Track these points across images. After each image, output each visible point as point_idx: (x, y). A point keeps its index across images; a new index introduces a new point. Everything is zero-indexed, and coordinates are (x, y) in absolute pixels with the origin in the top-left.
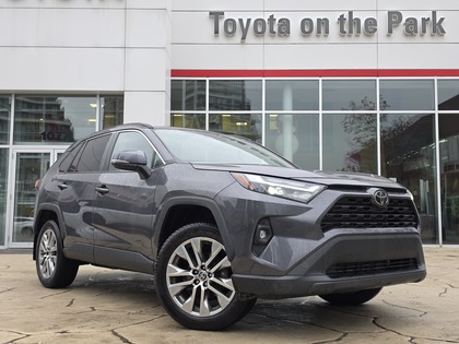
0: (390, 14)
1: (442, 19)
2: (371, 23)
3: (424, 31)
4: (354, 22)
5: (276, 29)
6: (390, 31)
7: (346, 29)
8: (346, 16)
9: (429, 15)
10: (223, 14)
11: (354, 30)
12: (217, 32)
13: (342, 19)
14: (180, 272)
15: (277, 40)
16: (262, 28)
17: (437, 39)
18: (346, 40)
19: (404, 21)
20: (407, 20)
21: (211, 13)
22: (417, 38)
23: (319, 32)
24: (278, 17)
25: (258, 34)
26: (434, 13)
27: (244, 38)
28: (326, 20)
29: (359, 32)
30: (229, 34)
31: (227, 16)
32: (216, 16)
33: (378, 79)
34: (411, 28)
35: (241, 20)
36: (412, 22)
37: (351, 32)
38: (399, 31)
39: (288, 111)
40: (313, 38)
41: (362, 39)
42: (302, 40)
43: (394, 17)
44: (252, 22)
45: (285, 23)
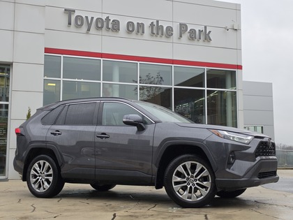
0: (181, 25)
1: (210, 32)
2: (170, 29)
3: (200, 38)
4: (160, 28)
5: (110, 26)
6: (181, 36)
7: (155, 31)
8: (155, 23)
9: (202, 28)
10: (74, 11)
11: (160, 33)
12: (70, 24)
13: (152, 24)
14: (179, 179)
15: (110, 33)
16: (101, 25)
17: (206, 44)
18: (154, 38)
19: (188, 30)
20: (190, 30)
21: (65, 10)
22: (195, 42)
23: (138, 32)
24: (112, 18)
25: (98, 28)
26: (205, 27)
27: (89, 30)
28: (143, 24)
29: (162, 34)
30: (78, 26)
31: (77, 13)
32: (69, 12)
33: (173, 65)
34: (193, 36)
35: (87, 17)
36: (193, 31)
37: (158, 34)
38: (185, 36)
39: (116, 82)
40: (133, 35)
41: (164, 39)
42: (127, 36)
43: (183, 27)
44: (95, 19)
45: (116, 23)
